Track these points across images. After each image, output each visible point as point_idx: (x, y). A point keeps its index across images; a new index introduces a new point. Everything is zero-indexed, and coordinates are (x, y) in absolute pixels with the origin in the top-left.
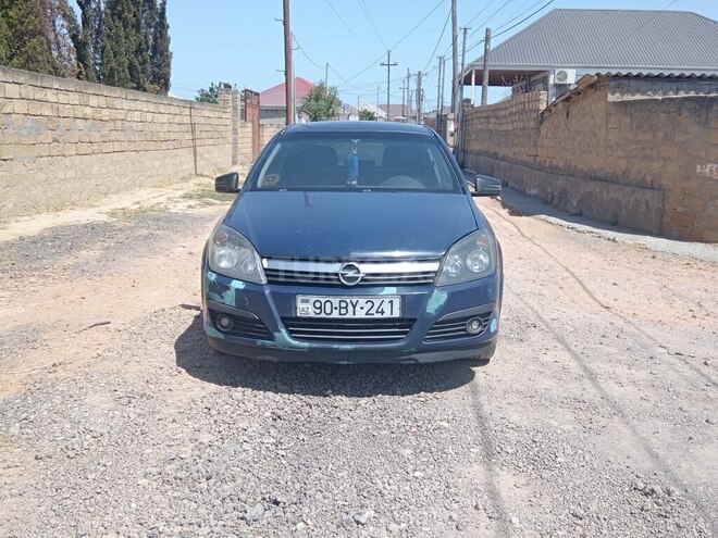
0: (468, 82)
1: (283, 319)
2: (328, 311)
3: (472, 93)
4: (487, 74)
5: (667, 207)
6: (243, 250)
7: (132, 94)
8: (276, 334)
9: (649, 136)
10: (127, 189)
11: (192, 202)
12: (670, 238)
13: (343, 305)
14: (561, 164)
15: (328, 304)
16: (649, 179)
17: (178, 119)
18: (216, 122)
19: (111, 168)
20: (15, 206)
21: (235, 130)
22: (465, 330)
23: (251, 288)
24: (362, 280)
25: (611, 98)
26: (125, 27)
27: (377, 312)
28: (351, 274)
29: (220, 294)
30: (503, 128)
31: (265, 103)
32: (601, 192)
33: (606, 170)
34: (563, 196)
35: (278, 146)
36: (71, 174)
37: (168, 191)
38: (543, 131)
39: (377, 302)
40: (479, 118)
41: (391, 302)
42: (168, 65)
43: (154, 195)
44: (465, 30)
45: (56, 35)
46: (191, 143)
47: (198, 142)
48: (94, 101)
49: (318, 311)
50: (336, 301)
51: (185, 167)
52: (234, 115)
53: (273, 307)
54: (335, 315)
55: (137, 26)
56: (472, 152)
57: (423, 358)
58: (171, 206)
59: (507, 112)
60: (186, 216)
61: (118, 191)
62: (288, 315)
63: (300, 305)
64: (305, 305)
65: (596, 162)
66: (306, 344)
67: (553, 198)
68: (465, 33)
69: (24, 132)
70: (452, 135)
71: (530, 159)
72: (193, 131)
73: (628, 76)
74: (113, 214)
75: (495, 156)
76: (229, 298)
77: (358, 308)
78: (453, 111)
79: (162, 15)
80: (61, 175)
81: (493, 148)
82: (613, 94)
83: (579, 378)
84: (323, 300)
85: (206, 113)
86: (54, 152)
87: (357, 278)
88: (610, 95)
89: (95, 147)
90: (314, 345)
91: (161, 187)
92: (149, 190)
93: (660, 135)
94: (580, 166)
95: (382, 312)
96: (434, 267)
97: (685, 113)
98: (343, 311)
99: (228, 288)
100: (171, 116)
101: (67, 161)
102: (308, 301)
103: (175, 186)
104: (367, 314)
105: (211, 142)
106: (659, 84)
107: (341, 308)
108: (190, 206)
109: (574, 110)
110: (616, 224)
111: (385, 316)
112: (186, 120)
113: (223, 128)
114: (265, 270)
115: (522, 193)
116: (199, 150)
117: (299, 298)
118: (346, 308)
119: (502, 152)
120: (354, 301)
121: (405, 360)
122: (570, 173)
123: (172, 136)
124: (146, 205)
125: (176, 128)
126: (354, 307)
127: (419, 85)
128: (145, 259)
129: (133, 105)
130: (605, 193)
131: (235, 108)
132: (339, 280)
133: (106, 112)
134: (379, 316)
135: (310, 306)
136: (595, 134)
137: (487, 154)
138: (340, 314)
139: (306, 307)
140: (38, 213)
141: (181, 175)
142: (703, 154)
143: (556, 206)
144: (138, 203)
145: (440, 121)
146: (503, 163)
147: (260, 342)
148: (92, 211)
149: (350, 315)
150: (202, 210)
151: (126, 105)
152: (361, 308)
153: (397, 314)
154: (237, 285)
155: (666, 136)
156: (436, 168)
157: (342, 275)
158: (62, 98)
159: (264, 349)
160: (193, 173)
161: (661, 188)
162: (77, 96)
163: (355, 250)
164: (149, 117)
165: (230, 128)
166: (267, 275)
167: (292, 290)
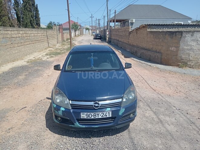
0: (111, 22)
1: (77, 119)
2: (90, 117)
3: (112, 24)
4: (115, 20)
5: (162, 57)
6: (64, 98)
7: (31, 29)
8: (75, 124)
9: (158, 40)
10: (32, 53)
11: (48, 57)
12: (163, 65)
13: (95, 115)
14: (135, 45)
15: (90, 115)
16: (158, 50)
17: (43, 34)
18: (53, 34)
19: (27, 49)
20: (2, 62)
21: (57, 35)
22: (129, 117)
23: (67, 110)
24: (100, 107)
25: (148, 30)
26: (28, 12)
27: (105, 116)
28: (97, 105)
29: (57, 111)
30: (120, 34)
31: (64, 27)
32: (146, 53)
33: (147, 47)
34: (136, 52)
35: (71, 56)
36: (16, 51)
37: (42, 53)
38: (130, 36)
39: (105, 113)
40: (114, 31)
41: (109, 113)
42: (40, 21)
43: (39, 54)
44: (110, 10)
45: (11, 15)
46: (47, 40)
47: (48, 39)
48: (21, 32)
49: (87, 117)
50: (93, 114)
51: (46, 46)
52: (57, 31)
53: (74, 116)
54: (93, 118)
55: (31, 11)
56: (112, 39)
57: (118, 127)
58: (43, 58)
59: (121, 31)
60: (47, 61)
61: (29, 54)
62: (78, 118)
63: (82, 115)
64: (83, 115)
65: (144, 45)
66: (84, 126)
67: (133, 52)
68: (110, 11)
69: (3, 43)
70: (108, 35)
71: (127, 43)
72: (47, 37)
73: (152, 25)
74: (28, 62)
75: (118, 41)
76: (60, 113)
77: (99, 115)
78: (107, 29)
79: (37, 8)
80: (14, 52)
81: (118, 39)
82: (149, 29)
83: (157, 123)
84: (89, 114)
85: (50, 32)
86: (11, 47)
87: (99, 106)
88: (148, 29)
89: (22, 44)
90: (87, 126)
91: (40, 51)
92: (37, 53)
93: (161, 40)
94: (140, 46)
95: (106, 116)
96: (120, 100)
97: (167, 35)
98: (95, 116)
99: (60, 110)
100: (41, 34)
101: (15, 48)
102: (84, 114)
103: (44, 51)
104: (102, 117)
105: (52, 39)
106: (159, 27)
107: (94, 116)
108: (47, 58)
109: (138, 32)
110: (150, 61)
111: (107, 117)
112: (45, 34)
113: (54, 35)
114: (71, 104)
115: (125, 50)
116: (49, 41)
117: (82, 113)
118: (96, 115)
119: (120, 40)
120: (98, 114)
121: (113, 128)
122: (138, 47)
123: (42, 39)
124: (37, 58)
125: (43, 36)
126: (98, 115)
127: (99, 22)
128: (37, 78)
129: (31, 32)
130: (147, 53)
131: (57, 30)
132: (93, 107)
133: (25, 35)
134: (106, 117)
135: (85, 115)
136: (144, 38)
137: (116, 40)
138: (94, 117)
139: (84, 116)
140: (8, 63)
141: (45, 48)
142: (171, 45)
143: (134, 55)
144: (34, 57)
145: (105, 31)
146: (120, 43)
147: (70, 125)
148: (23, 61)
149: (97, 118)
150: (51, 59)
151: (30, 32)
152: (100, 115)
153: (110, 116)
154: (62, 109)
155: (162, 40)
156: (112, 57)
157: (94, 106)
158: (12, 33)
159: (71, 127)
160: (48, 47)
161: (161, 53)
162: (16, 31)
163: (98, 97)
164: (36, 34)
165: (56, 35)
166: (71, 106)
167: (79, 111)
